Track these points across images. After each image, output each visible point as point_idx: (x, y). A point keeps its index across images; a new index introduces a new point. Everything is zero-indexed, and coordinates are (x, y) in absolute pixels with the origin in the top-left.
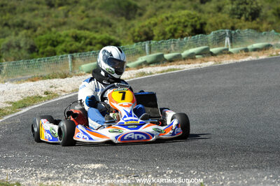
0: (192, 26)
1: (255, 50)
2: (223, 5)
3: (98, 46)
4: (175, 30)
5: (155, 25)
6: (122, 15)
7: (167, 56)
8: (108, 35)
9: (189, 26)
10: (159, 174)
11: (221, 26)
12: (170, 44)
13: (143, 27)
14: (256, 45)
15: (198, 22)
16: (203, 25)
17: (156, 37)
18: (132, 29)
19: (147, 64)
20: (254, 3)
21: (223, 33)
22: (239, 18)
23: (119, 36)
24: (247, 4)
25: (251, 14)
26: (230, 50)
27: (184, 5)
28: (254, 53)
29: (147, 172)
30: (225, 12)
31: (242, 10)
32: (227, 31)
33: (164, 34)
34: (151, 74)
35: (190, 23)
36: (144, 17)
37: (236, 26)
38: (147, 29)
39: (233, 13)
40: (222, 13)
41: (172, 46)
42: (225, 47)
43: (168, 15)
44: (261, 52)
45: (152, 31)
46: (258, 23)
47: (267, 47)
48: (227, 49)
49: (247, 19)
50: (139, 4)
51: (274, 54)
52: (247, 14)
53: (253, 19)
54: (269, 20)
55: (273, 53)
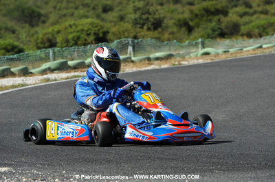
0: (95, 34)
1: (157, 59)
2: (125, 15)
3: (2, 51)
4: (78, 38)
5: (59, 32)
6: (26, 22)
7: (71, 63)
8: (11, 41)
9: (92, 34)
10: (66, 178)
11: (124, 35)
12: (74, 51)
13: (46, 34)
14: (158, 54)
15: (101, 31)
16: (105, 33)
17: (59, 45)
18: (36, 36)
19: (51, 70)
20: (157, 13)
21: (126, 42)
22: (142, 28)
23: (22, 42)
24: (150, 14)
25: (153, 24)
26: (133, 59)
27: (86, 14)
28: (156, 62)
29: (54, 176)
30: (128, 22)
31: (144, 20)
32: (130, 40)
33: (67, 41)
34: (56, 80)
35: (93, 32)
36: (47, 24)
37: (138, 35)
38: (50, 36)
39: (135, 23)
40: (124, 22)
41: (76, 54)
42: (128, 56)
43: (72, 23)
44: (163, 62)
45: (55, 38)
46: (159, 33)
47: (169, 57)
48: (130, 58)
49: (149, 29)
50: (43, 12)
51: (177, 63)
52: (150, 24)
53: (155, 29)
54: (170, 30)
55: (174, 62)
